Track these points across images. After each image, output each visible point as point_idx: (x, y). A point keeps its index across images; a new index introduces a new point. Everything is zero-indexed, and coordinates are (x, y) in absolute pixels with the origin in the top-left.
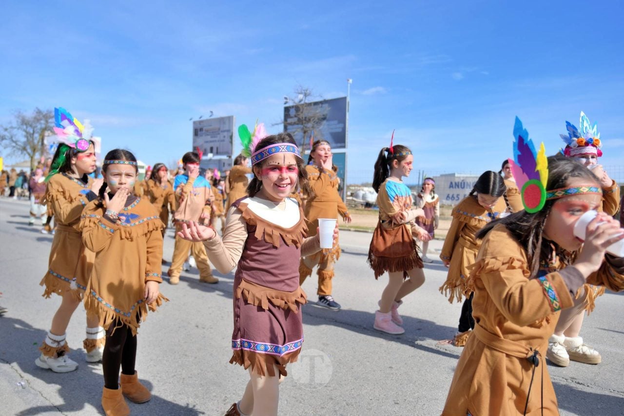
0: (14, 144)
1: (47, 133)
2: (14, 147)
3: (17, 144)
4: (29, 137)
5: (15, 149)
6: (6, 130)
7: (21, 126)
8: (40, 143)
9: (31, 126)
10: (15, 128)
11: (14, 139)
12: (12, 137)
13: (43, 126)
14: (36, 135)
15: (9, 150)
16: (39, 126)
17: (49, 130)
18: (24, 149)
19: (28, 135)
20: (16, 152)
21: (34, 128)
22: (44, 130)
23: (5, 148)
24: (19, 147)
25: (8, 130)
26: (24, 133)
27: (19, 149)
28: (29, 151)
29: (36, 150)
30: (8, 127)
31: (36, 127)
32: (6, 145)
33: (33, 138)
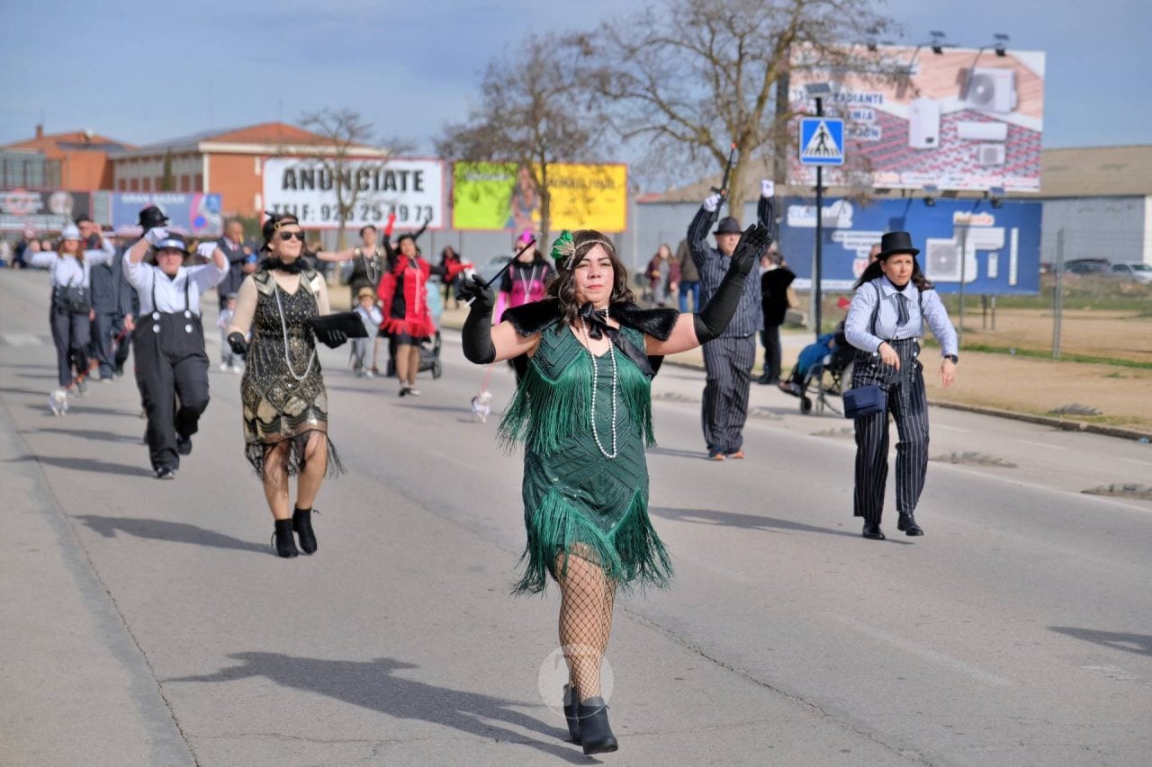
0: (662, 119)
1: (800, 53)
2: (664, 129)
3: (673, 117)
4: (722, 83)
5: (665, 138)
6: (633, 51)
7: (692, 31)
8: (770, 106)
9: (730, 25)
10: (668, 41)
11: (663, 95)
12: (652, 88)
13: (784, 22)
14: (754, 69)
15: (639, 148)
16: (765, 27)
17: (809, 37)
18: (704, 137)
19: (719, 69)
20: (668, 149)
21: (742, 37)
22: (784, 42)
23: (625, 137)
24: (679, 129)
25: (640, 56)
26: (701, 62)
27: (682, 138)
28: (725, 144)
29: (752, 142)
30: (637, 43)
31: (752, 29)
32: (632, 122)
33: (736, 83)
